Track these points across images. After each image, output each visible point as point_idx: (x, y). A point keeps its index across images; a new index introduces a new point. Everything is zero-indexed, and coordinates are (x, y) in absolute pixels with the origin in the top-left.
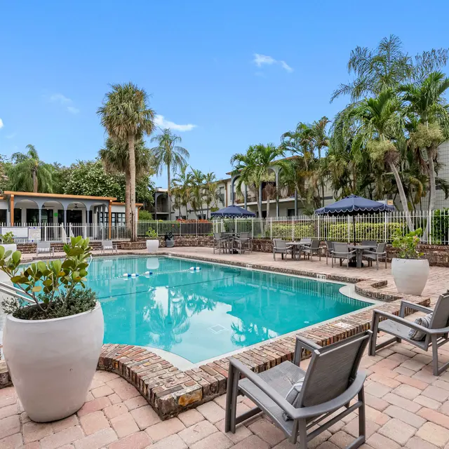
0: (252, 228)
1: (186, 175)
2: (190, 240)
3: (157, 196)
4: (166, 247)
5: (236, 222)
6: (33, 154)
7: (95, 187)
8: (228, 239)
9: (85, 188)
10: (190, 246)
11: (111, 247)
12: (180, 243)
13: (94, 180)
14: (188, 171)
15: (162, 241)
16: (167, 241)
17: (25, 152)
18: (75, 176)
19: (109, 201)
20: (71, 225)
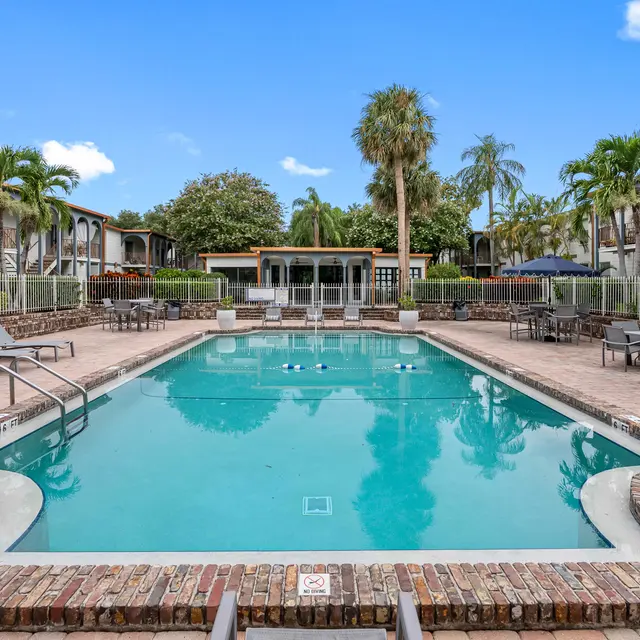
0: (604, 296)
1: (516, 204)
2: (497, 310)
3: (477, 239)
4: (455, 319)
5: (574, 282)
6: (314, 197)
7: (381, 232)
8: (537, 314)
9: (369, 235)
10: (497, 320)
11: (356, 318)
12: (480, 314)
13: (380, 224)
14: (519, 197)
15: (449, 310)
16: (457, 311)
17: (306, 196)
18: (358, 221)
19: (371, 253)
20: (323, 286)
